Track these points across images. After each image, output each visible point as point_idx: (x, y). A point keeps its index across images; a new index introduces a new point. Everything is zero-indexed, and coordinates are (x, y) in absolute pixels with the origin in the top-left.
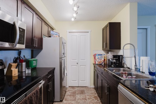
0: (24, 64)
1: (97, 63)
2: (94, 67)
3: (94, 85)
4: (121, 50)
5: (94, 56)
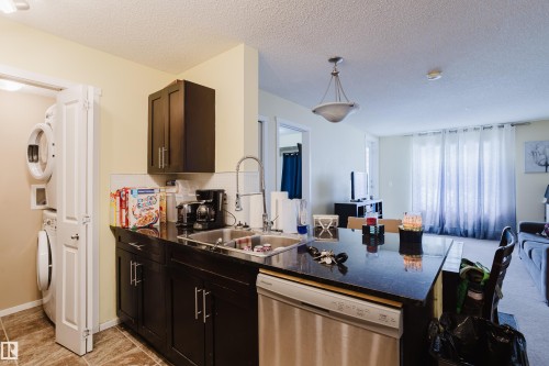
1: (133, 222)
2: (119, 239)
3: (118, 314)
4: (215, 175)
5: (118, 198)
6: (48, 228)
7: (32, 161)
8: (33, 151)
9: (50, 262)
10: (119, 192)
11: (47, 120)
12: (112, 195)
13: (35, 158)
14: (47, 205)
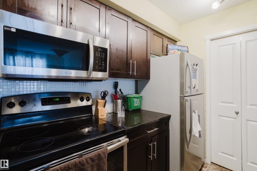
0: (120, 101)
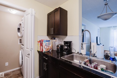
1: (44, 50)
2: (40, 55)
3: (39, 76)
4: (67, 36)
5: (40, 43)
6: (22, 50)
7: (18, 32)
8: (19, 29)
9: (22, 60)
10: (40, 41)
11: (22, 21)
12: (38, 42)
13: (19, 31)
14: (22, 44)
